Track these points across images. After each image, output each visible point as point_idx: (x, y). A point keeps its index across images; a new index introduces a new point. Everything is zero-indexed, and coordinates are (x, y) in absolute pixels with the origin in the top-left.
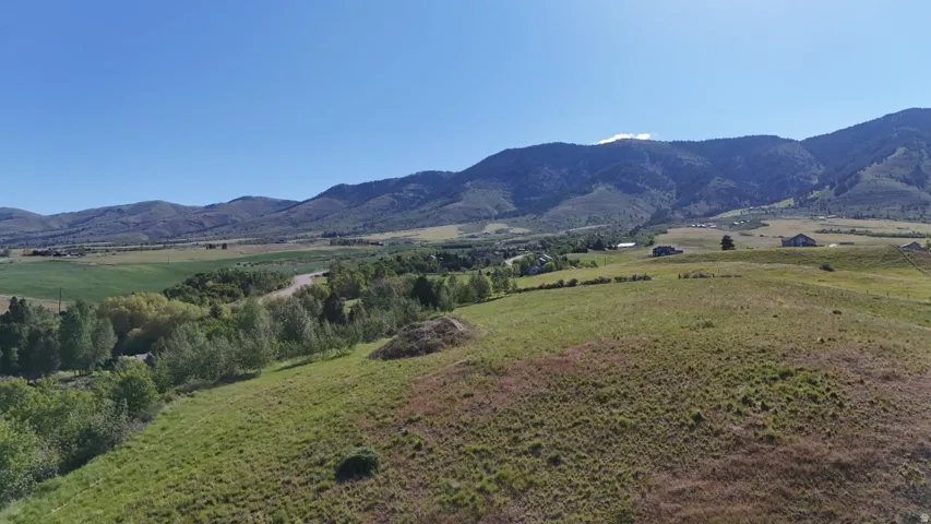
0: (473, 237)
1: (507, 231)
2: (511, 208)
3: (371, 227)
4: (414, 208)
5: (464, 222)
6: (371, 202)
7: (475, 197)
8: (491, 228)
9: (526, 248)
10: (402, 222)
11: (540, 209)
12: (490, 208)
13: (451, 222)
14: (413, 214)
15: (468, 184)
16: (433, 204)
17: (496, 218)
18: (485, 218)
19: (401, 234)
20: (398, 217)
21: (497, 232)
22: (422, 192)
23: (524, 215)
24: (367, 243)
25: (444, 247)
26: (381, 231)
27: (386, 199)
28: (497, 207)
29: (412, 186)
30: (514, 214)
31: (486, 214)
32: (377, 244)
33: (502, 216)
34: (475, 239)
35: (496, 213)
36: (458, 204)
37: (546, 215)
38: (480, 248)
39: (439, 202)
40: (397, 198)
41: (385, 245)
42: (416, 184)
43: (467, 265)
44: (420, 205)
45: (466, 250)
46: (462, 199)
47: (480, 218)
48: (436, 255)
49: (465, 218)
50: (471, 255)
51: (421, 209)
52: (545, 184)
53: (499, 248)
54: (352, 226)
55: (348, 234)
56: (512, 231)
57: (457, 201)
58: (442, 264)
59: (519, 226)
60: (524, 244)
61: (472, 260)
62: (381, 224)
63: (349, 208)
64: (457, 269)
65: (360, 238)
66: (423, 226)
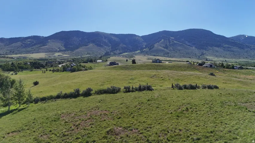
0: (50, 57)
1: (62, 55)
2: (64, 49)
3: (12, 52)
4: (29, 47)
5: (47, 52)
6: (13, 44)
7: (51, 44)
8: (57, 54)
9: (67, 61)
10: (24, 51)
11: (72, 50)
12: (56, 48)
13: (43, 52)
14: (29, 49)
15: (49, 41)
16: (37, 46)
17: (59, 51)
18: (55, 51)
19: (23, 55)
20: (24, 50)
21: (58, 56)
22: (33, 42)
23: (68, 51)
24: (7, 58)
25: (38, 60)
26: (16, 54)
27: (19, 44)
28: (59, 48)
29: (29, 40)
30: (65, 51)
31: (55, 50)
32: (12, 58)
33: (60, 51)
34: (50, 58)
35: (58, 50)
36: (46, 47)
37: (74, 51)
38: (51, 61)
39: (39, 45)
40: (24, 43)
41: (15, 58)
42: (31, 39)
43: (44, 67)
44: (32, 46)
45: (45, 61)
46: (47, 45)
47: (53, 51)
48: (31, 63)
49: (48, 51)
50: (46, 62)
51: (33, 47)
52: (74, 42)
53: (58, 61)
54: (6, 52)
55: (3, 54)
56: (63, 56)
57: (46, 46)
58: (32, 66)
59: (66, 54)
60: (67, 60)
61: (46, 65)
62: (16, 52)
63: (5, 46)
64: (38, 68)
65: (6, 56)
66: (33, 53)
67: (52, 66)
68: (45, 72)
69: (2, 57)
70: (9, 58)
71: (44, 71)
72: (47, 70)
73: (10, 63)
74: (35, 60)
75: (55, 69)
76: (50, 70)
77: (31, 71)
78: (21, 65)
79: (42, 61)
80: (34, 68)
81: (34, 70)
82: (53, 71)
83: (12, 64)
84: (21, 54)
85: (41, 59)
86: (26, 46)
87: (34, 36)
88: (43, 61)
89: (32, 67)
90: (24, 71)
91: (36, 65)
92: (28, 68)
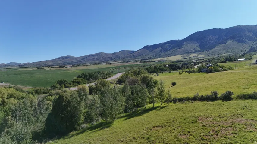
0: (186, 59)
1: (197, 56)
2: (199, 49)
3: (155, 57)
4: (168, 51)
5: (183, 54)
6: (155, 50)
7: (187, 47)
8: (192, 56)
9: (203, 62)
10: (164, 55)
11: (208, 49)
12: (192, 50)
13: (179, 54)
14: (168, 53)
15: (185, 43)
16: (174, 49)
17: (194, 52)
18: (190, 53)
19: (163, 59)
20: (164, 54)
21: (194, 57)
22: (170, 46)
23: (203, 51)
24: (151, 62)
25: (175, 62)
26: (157, 58)
27: (159, 49)
28: (194, 49)
29: (167, 45)
30: (200, 51)
31: (190, 52)
32: (155, 62)
33: (195, 52)
34: (185, 59)
35: (194, 51)
36: (181, 49)
37: (210, 51)
38: (187, 62)
39: (176, 48)
40: (163, 48)
41: (157, 62)
42: (168, 44)
43: (180, 68)
44: (170, 50)
45: (181, 63)
46: (182, 48)
47: (188, 53)
48: (169, 65)
49: (184, 53)
50: (182, 64)
51: (170, 51)
52: (210, 41)
53: (193, 62)
54: (150, 57)
55: (148, 59)
56: (199, 56)
57: (181, 48)
58: (170, 68)
59: (201, 55)
60: (202, 60)
61: (182, 66)
62: (158, 56)
63: (149, 52)
64: (175, 70)
65: (150, 60)
66: (170, 56)
67: (187, 67)
68: (181, 74)
69: (147, 61)
70: (153, 62)
71: (180, 73)
72: (183, 72)
73: (153, 66)
74: (172, 62)
75: (191, 70)
76: (186, 72)
77: (170, 72)
78: (162, 68)
79: (178, 63)
80: (171, 70)
81: (172, 71)
82: (189, 72)
83: (154, 67)
84: (161, 58)
85: (178, 62)
86: (166, 50)
87: (172, 41)
88: (180, 63)
89: (170, 69)
90: (164, 73)
91: (174, 67)
92: (167, 70)
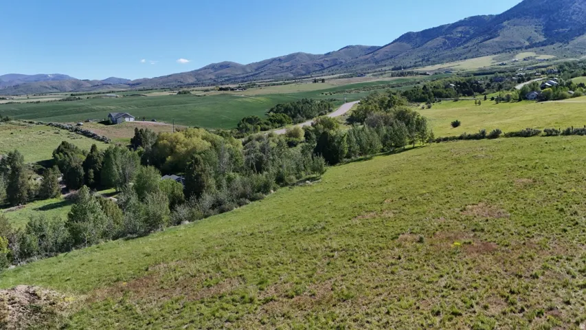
0: (503, 64)
1: (534, 58)
2: (542, 39)
3: (427, 61)
4: (460, 45)
5: (499, 52)
6: (429, 43)
7: (510, 33)
8: (520, 56)
9: (543, 73)
10: (449, 56)
11: (566, 39)
12: (522, 41)
13: (488, 54)
14: (460, 50)
15: (505, 23)
16: (475, 41)
17: (527, 48)
18: (517, 49)
19: (446, 66)
20: (449, 53)
21: (525, 60)
22: (468, 32)
23: (552, 44)
24: (417, 74)
25: (475, 74)
26: (433, 63)
27: (439, 40)
28: (528, 40)
29: (460, 29)
30: (543, 44)
31: (518, 46)
32: (425, 74)
33: (532, 46)
34: (502, 67)
35: (527, 44)
36: (495, 39)
37: (571, 43)
38: (502, 74)
39: (481, 39)
40: (449, 39)
41: (431, 74)
42: (463, 27)
43: (481, 91)
44: (465, 42)
45: (489, 76)
46: (499, 35)
47: (512, 49)
48: (457, 83)
49: (501, 50)
50: (491, 80)
51: (466, 45)
52: (574, 17)
53: (518, 74)
54: (414, 61)
55: (410, 67)
56: (537, 58)
57: (495, 37)
58: (457, 91)
59: (546, 53)
60: (543, 69)
61: (488, 86)
62: (433, 59)
63: (414, 48)
64: (470, 94)
65: (415, 70)
66: (465, 59)
67: (500, 88)
68: (480, 103)
69: (409, 73)
70: (421, 74)
71: (478, 101)
72: (485, 99)
73: (421, 86)
74: (468, 75)
75: (504, 94)
76: (492, 99)
77: (456, 100)
78: (438, 90)
79: (481, 77)
80: (461, 94)
81: (460, 98)
82: (499, 100)
83: (423, 89)
84: (442, 63)
85: (482, 73)
86: (455, 43)
87: (472, 18)
88: (485, 76)
89: (458, 93)
90: (443, 102)
91: (468, 88)
92: (450, 94)
